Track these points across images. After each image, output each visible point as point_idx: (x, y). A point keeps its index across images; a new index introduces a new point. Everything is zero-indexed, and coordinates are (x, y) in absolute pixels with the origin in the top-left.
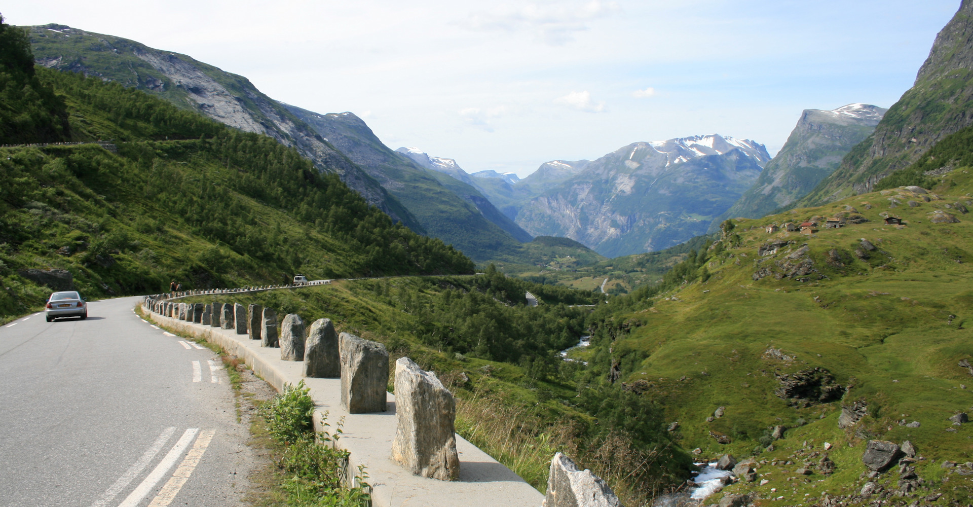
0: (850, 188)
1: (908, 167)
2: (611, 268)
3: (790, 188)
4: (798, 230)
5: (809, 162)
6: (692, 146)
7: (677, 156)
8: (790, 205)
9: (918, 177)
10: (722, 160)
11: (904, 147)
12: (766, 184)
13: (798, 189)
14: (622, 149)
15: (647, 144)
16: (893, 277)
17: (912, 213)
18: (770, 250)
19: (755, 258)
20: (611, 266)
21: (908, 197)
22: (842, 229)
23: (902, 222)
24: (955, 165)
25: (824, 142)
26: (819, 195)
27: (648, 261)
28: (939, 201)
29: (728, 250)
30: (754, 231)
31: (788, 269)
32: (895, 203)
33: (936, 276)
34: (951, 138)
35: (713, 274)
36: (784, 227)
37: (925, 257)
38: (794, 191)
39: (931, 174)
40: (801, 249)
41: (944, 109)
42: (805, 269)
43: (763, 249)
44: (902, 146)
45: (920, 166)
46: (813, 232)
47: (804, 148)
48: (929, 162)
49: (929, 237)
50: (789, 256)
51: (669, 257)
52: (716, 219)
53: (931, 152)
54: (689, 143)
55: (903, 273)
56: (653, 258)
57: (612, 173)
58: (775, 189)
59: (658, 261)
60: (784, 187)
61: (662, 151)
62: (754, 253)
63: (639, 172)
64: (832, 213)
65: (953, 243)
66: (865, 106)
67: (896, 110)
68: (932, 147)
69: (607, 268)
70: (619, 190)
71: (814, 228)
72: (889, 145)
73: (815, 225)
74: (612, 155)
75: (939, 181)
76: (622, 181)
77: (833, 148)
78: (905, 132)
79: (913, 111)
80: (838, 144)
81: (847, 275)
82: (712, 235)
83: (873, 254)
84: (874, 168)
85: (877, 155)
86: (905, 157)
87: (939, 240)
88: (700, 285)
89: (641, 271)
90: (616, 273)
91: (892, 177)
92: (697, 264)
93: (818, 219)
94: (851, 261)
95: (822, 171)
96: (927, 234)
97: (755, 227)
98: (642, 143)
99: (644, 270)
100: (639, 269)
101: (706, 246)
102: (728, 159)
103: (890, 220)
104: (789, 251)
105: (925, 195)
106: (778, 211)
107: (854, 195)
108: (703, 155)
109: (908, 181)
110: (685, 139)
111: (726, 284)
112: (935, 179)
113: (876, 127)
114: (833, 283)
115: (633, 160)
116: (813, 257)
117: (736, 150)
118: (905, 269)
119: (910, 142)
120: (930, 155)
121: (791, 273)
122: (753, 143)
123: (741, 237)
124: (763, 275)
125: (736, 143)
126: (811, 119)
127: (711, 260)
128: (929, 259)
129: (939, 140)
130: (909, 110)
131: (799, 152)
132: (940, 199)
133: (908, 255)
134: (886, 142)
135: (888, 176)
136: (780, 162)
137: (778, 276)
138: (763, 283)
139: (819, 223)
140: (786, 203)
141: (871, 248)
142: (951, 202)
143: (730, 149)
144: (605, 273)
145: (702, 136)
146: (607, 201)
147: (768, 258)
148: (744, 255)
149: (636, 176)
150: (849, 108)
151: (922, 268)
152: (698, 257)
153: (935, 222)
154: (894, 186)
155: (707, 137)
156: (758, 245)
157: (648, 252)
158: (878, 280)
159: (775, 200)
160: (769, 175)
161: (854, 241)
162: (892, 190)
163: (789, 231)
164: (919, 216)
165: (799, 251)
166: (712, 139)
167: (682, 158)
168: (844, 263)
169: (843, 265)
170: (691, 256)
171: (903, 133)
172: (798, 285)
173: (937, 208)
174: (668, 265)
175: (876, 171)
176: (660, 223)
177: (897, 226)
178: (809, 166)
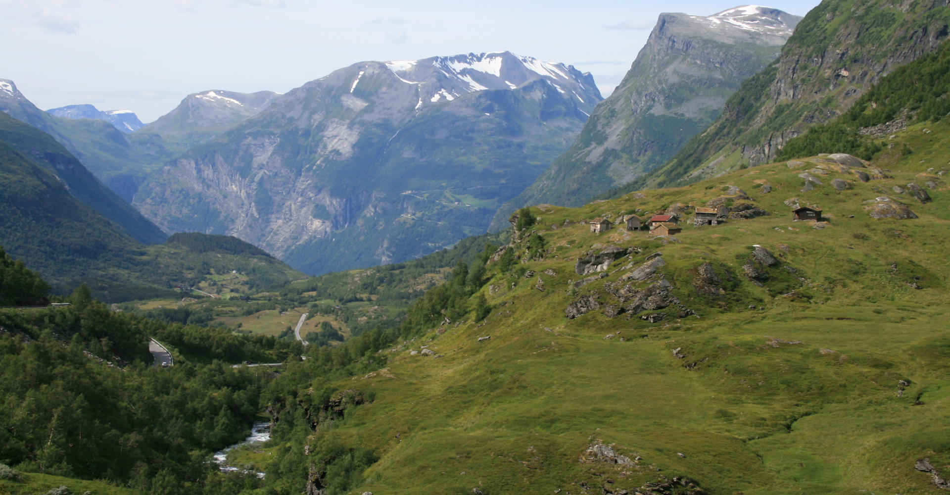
0: (738, 154)
1: (834, 119)
2: (314, 293)
3: (635, 152)
4: (646, 228)
5: (668, 107)
6: (464, 72)
7: (437, 89)
8: (636, 183)
9: (850, 139)
10: (517, 100)
11: (827, 85)
12: (594, 145)
13: (649, 153)
14: (337, 74)
15: (382, 66)
16: (808, 313)
17: (839, 201)
18: (596, 264)
19: (570, 277)
20: (313, 289)
21: (832, 173)
22: (722, 227)
23: (823, 216)
24: (910, 118)
25: (695, 73)
26: (685, 165)
27: (381, 281)
28: (883, 181)
29: (523, 263)
30: (569, 229)
31: (627, 299)
32: (811, 183)
33: (879, 312)
34: (904, 71)
35: (495, 307)
36: (622, 222)
37: (860, 278)
38: (642, 159)
39: (871, 133)
40: (650, 262)
41: (894, 20)
42: (657, 299)
43: (583, 262)
44: (825, 83)
45: (854, 118)
46: (672, 232)
47: (660, 82)
48: (868, 112)
49: (866, 243)
50: (629, 274)
51: (420, 275)
52: (505, 205)
53: (872, 94)
54: (458, 66)
55: (824, 307)
56: (392, 275)
57: (318, 117)
58: (608, 153)
59: (401, 281)
60: (627, 150)
61: (410, 79)
62: (568, 270)
63: (368, 117)
64: (705, 199)
65: (906, 254)
66: (764, 12)
67: (815, 20)
68: (873, 87)
69: (306, 294)
70: (329, 149)
71: (673, 225)
72: (803, 81)
73: (675, 219)
74: (318, 83)
75: (884, 145)
76: (335, 133)
77: (709, 84)
78: (830, 59)
79: (844, 22)
80: (718, 75)
81: (728, 309)
82: (498, 235)
83: (774, 273)
84: (779, 121)
85: (782, 97)
86: (829, 101)
87: (882, 248)
88: (472, 326)
89: (369, 300)
90: (324, 302)
91: (806, 137)
92: (468, 289)
93: (681, 209)
94: (736, 285)
95: (690, 123)
96: (864, 238)
97: (571, 223)
98: (373, 64)
99: (374, 297)
100: (364, 296)
101: (483, 254)
102: (528, 98)
103: (802, 213)
104: (630, 266)
105: (861, 170)
106: (614, 193)
107: (744, 167)
108: (484, 88)
109: (834, 145)
110: (452, 59)
111: (519, 325)
112: (878, 142)
113: (783, 48)
114: (705, 324)
115: (358, 93)
116: (670, 277)
117: (542, 81)
118: (827, 299)
119: (838, 76)
120: (870, 100)
121: (633, 305)
122: (572, 71)
123: (547, 239)
124: (583, 310)
125: (539, 68)
126: (672, 29)
127: (492, 281)
128: (867, 282)
129: (885, 75)
130: (837, 20)
131: (651, 89)
132: (886, 177)
133: (833, 275)
134: (800, 75)
135: (801, 135)
136: (618, 106)
137: (610, 310)
138: (584, 323)
139: (683, 216)
140: (628, 179)
141: (771, 261)
142: (902, 182)
143: (531, 80)
144: (303, 303)
145: (482, 55)
146: (308, 170)
147: (593, 278)
148: (551, 273)
149: (362, 124)
150: (737, 14)
151: (856, 297)
152: (469, 276)
153: (876, 217)
154: (811, 153)
155: (492, 56)
156: (576, 254)
157: (382, 265)
158: (781, 318)
159: (610, 174)
160: (599, 128)
161: (741, 249)
162: (806, 159)
163: (630, 229)
164: (850, 206)
165: (646, 266)
166: (499, 60)
167: (446, 94)
168: (725, 289)
169: (722, 292)
170: (456, 274)
171: (826, 60)
172: (644, 327)
173: (880, 192)
174: (418, 288)
175: (781, 125)
176: (403, 210)
177: (813, 223)
178: (668, 113)
